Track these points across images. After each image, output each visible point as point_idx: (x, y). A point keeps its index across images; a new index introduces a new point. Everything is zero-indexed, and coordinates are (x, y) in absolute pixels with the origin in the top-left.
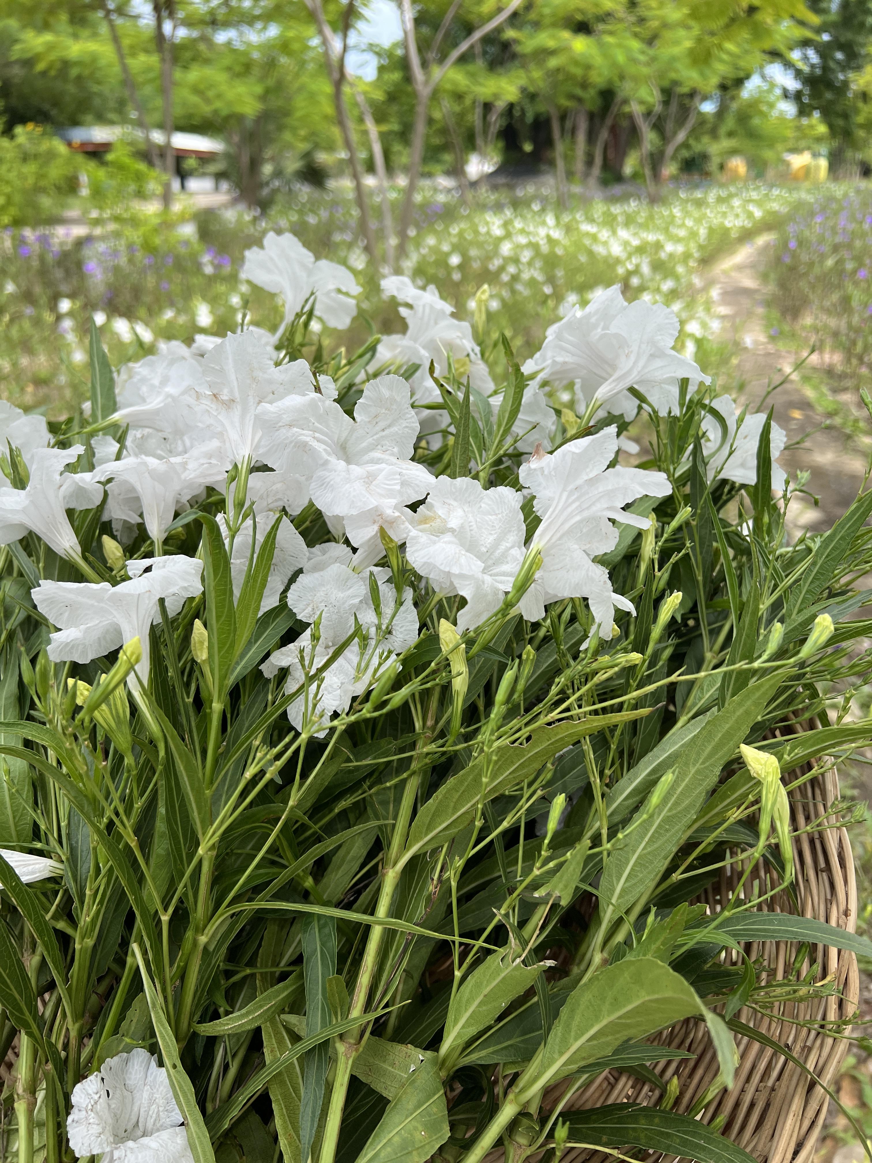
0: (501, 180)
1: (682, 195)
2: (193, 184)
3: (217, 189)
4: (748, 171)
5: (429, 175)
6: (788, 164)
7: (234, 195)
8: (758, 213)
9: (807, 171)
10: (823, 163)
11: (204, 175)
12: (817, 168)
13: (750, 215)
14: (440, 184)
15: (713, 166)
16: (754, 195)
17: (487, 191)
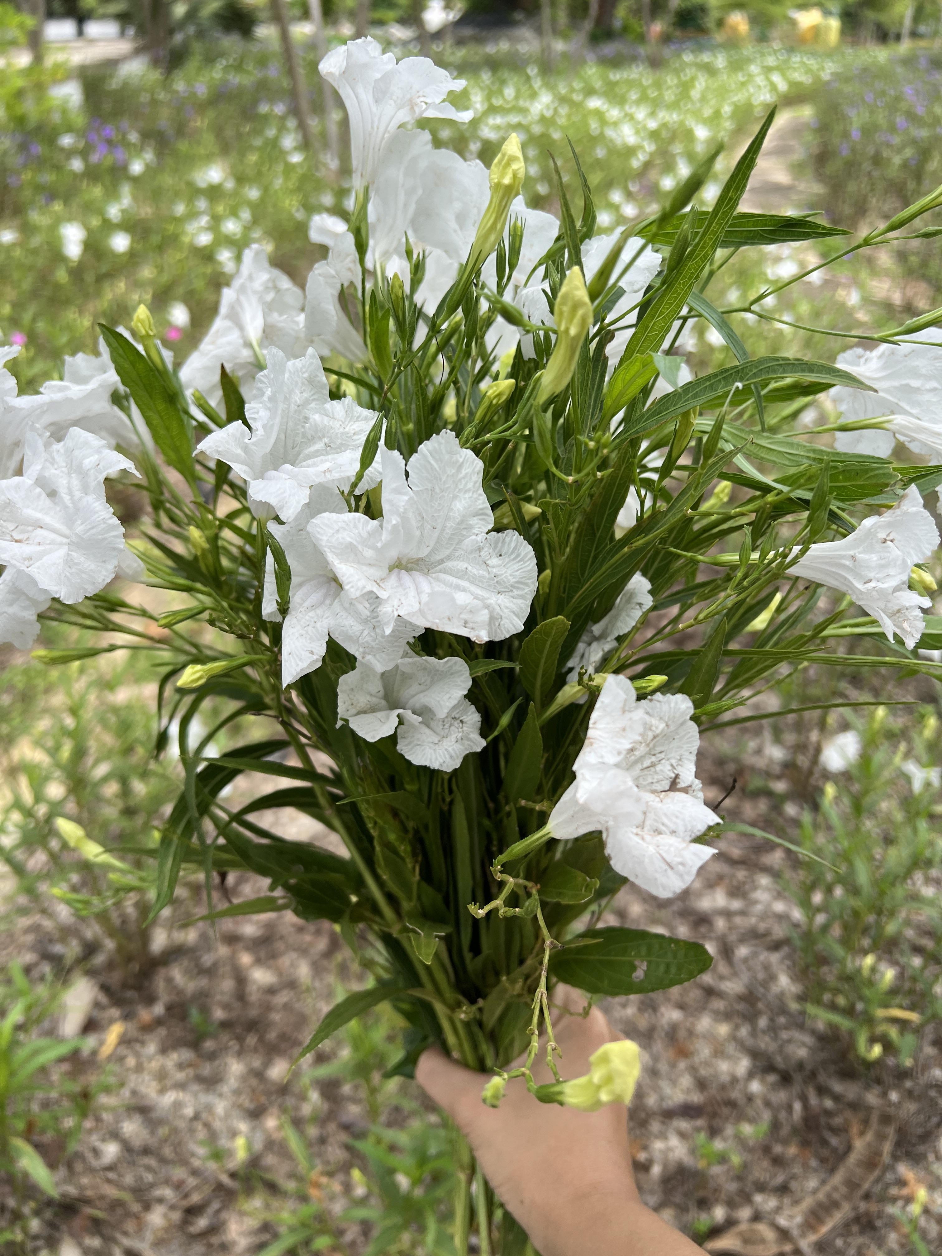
0: (467, 32)
1: (688, 57)
2: (93, 29)
3: (122, 34)
4: (751, 29)
5: (380, 23)
6: (793, 23)
7: (141, 42)
8: (782, 86)
9: (817, 32)
10: (834, 24)
11: (104, 17)
12: (828, 28)
13: (773, 87)
14: (393, 35)
15: (710, 22)
16: (771, 61)
17: (452, 46)
